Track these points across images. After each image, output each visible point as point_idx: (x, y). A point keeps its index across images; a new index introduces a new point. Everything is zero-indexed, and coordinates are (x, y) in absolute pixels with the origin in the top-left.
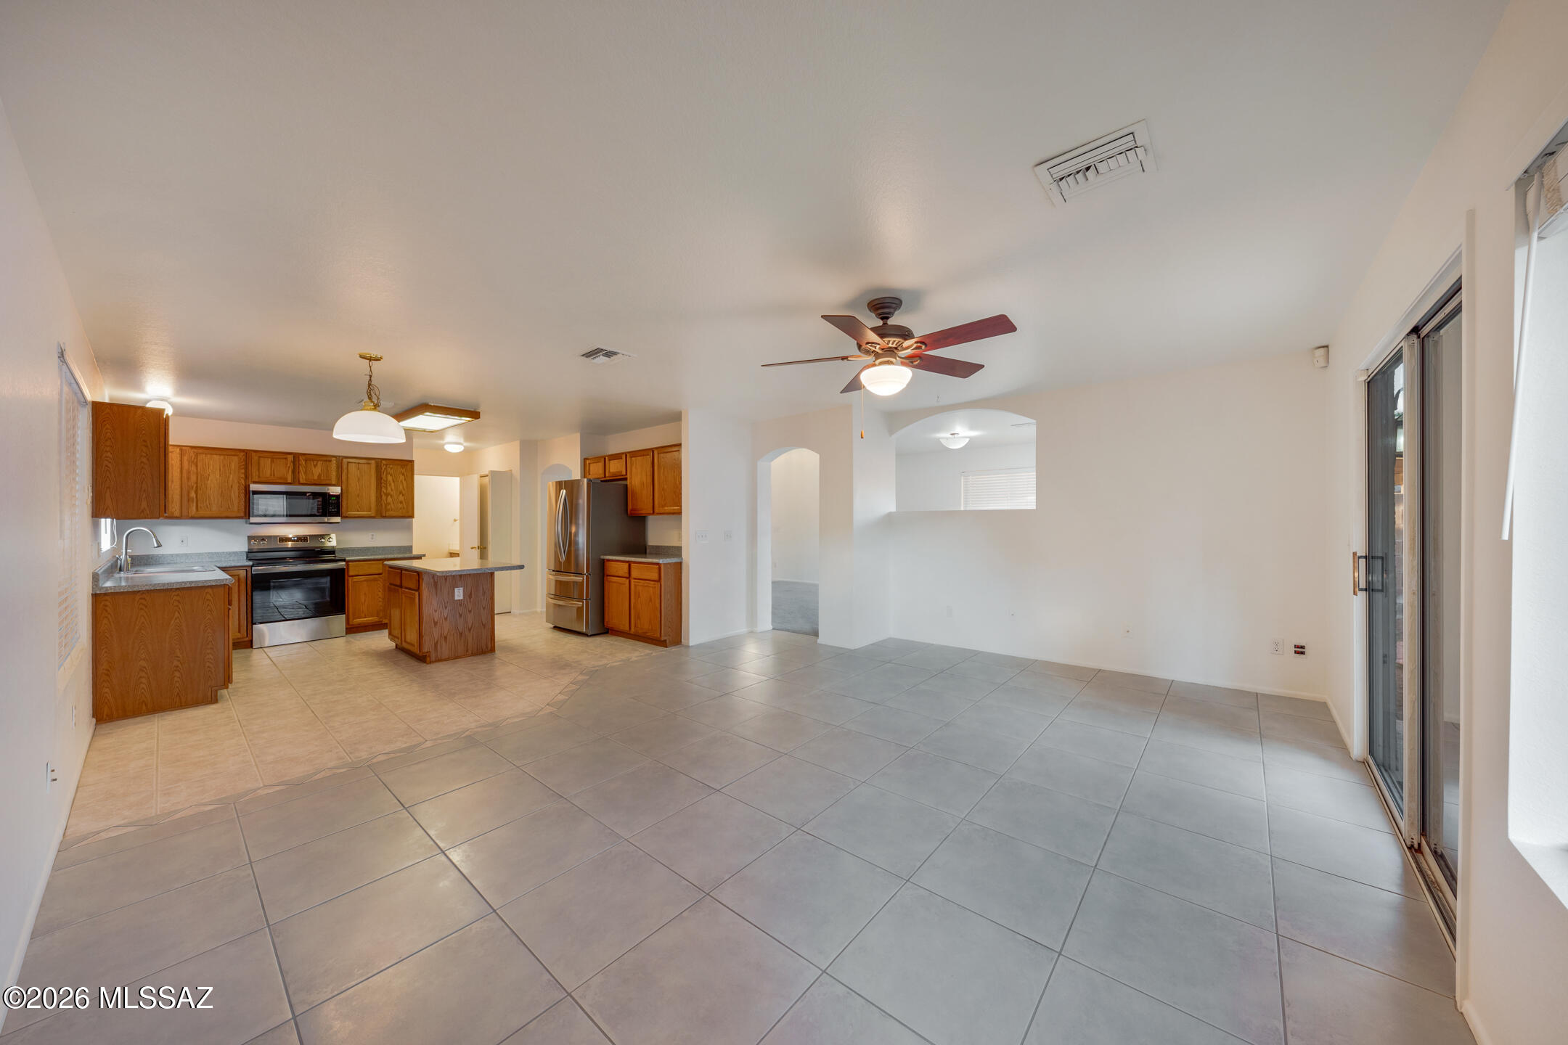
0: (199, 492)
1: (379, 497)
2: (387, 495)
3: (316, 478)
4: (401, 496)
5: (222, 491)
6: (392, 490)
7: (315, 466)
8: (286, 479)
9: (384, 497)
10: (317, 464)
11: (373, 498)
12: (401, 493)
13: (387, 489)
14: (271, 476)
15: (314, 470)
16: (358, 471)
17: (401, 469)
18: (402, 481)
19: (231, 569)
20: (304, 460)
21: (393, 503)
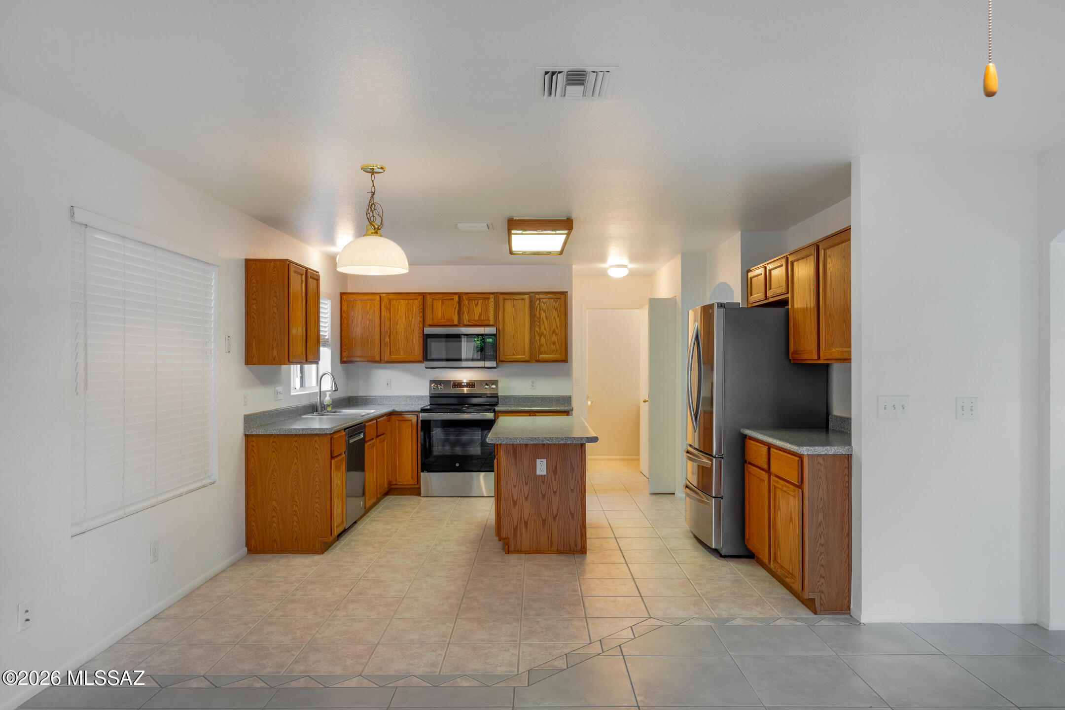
0: (392, 337)
1: (532, 339)
2: (540, 335)
3: (477, 318)
4: (554, 335)
5: (407, 336)
6: (545, 329)
7: (476, 305)
8: (453, 320)
9: (537, 338)
10: (478, 303)
11: (527, 340)
12: (554, 332)
13: (540, 328)
14: (442, 318)
15: (475, 309)
16: (514, 309)
17: (557, 303)
18: (554, 317)
19: (407, 414)
20: (467, 299)
21: (546, 344)
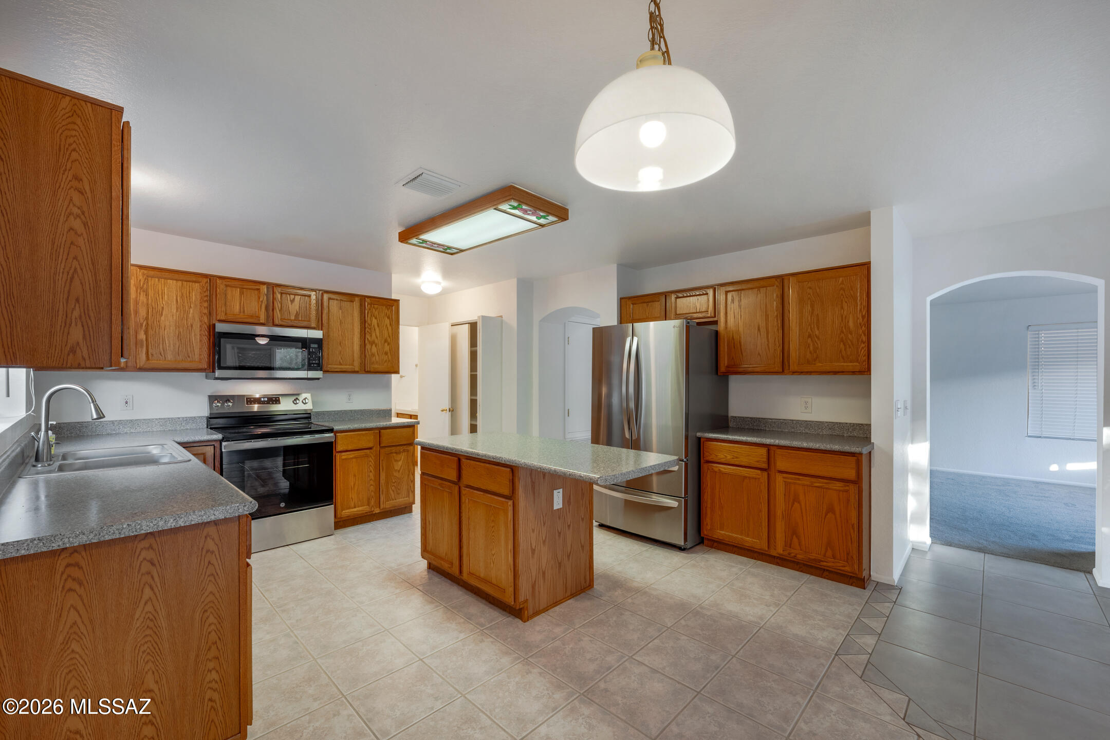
0: (150, 332)
1: (363, 346)
2: (372, 343)
3: (293, 318)
4: (386, 344)
5: (180, 332)
7: (292, 301)
8: (258, 317)
9: (368, 346)
10: (294, 299)
11: (356, 348)
12: (386, 341)
13: (371, 336)
14: (240, 312)
15: (290, 306)
16: (340, 311)
17: (389, 310)
18: (386, 325)
19: (195, 445)
20: (279, 293)
21: (378, 354)
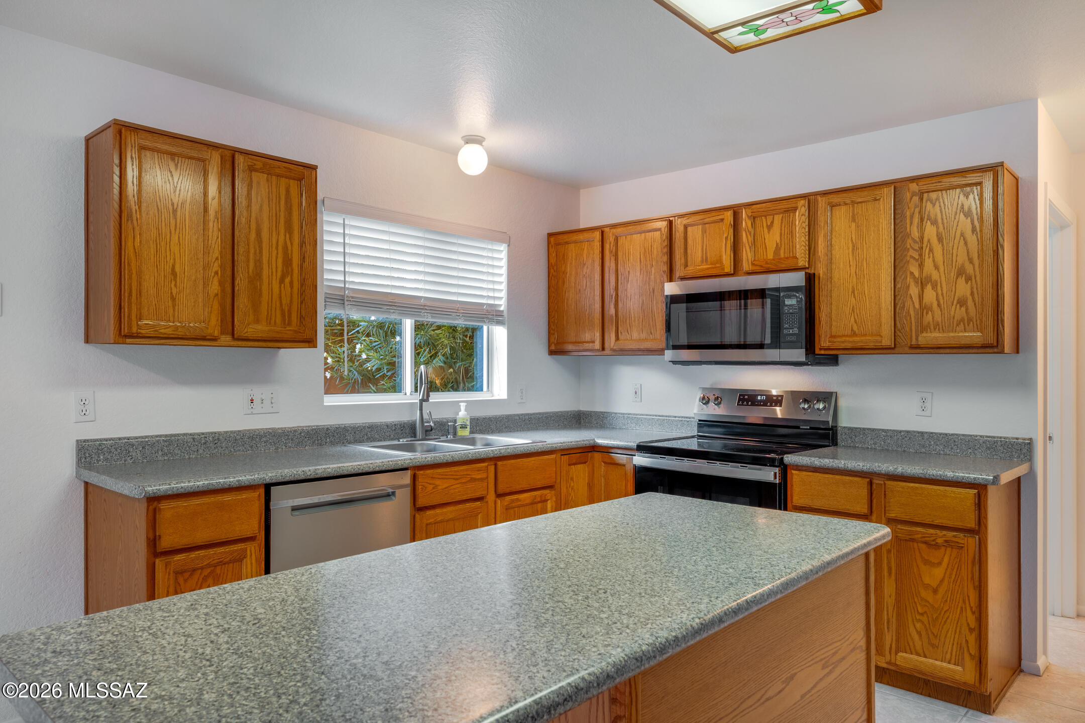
0: (619, 305)
1: (899, 294)
3: (770, 256)
4: (961, 281)
5: (643, 301)
6: (937, 267)
7: (770, 227)
8: (723, 266)
9: (914, 291)
10: (772, 222)
11: (886, 296)
13: (921, 266)
14: (702, 262)
15: (767, 236)
16: (853, 225)
17: (971, 196)
19: (619, 451)
20: (749, 217)
21: (939, 305)
